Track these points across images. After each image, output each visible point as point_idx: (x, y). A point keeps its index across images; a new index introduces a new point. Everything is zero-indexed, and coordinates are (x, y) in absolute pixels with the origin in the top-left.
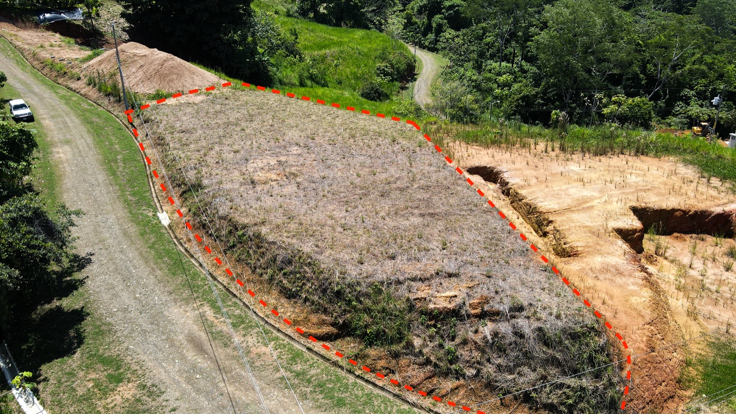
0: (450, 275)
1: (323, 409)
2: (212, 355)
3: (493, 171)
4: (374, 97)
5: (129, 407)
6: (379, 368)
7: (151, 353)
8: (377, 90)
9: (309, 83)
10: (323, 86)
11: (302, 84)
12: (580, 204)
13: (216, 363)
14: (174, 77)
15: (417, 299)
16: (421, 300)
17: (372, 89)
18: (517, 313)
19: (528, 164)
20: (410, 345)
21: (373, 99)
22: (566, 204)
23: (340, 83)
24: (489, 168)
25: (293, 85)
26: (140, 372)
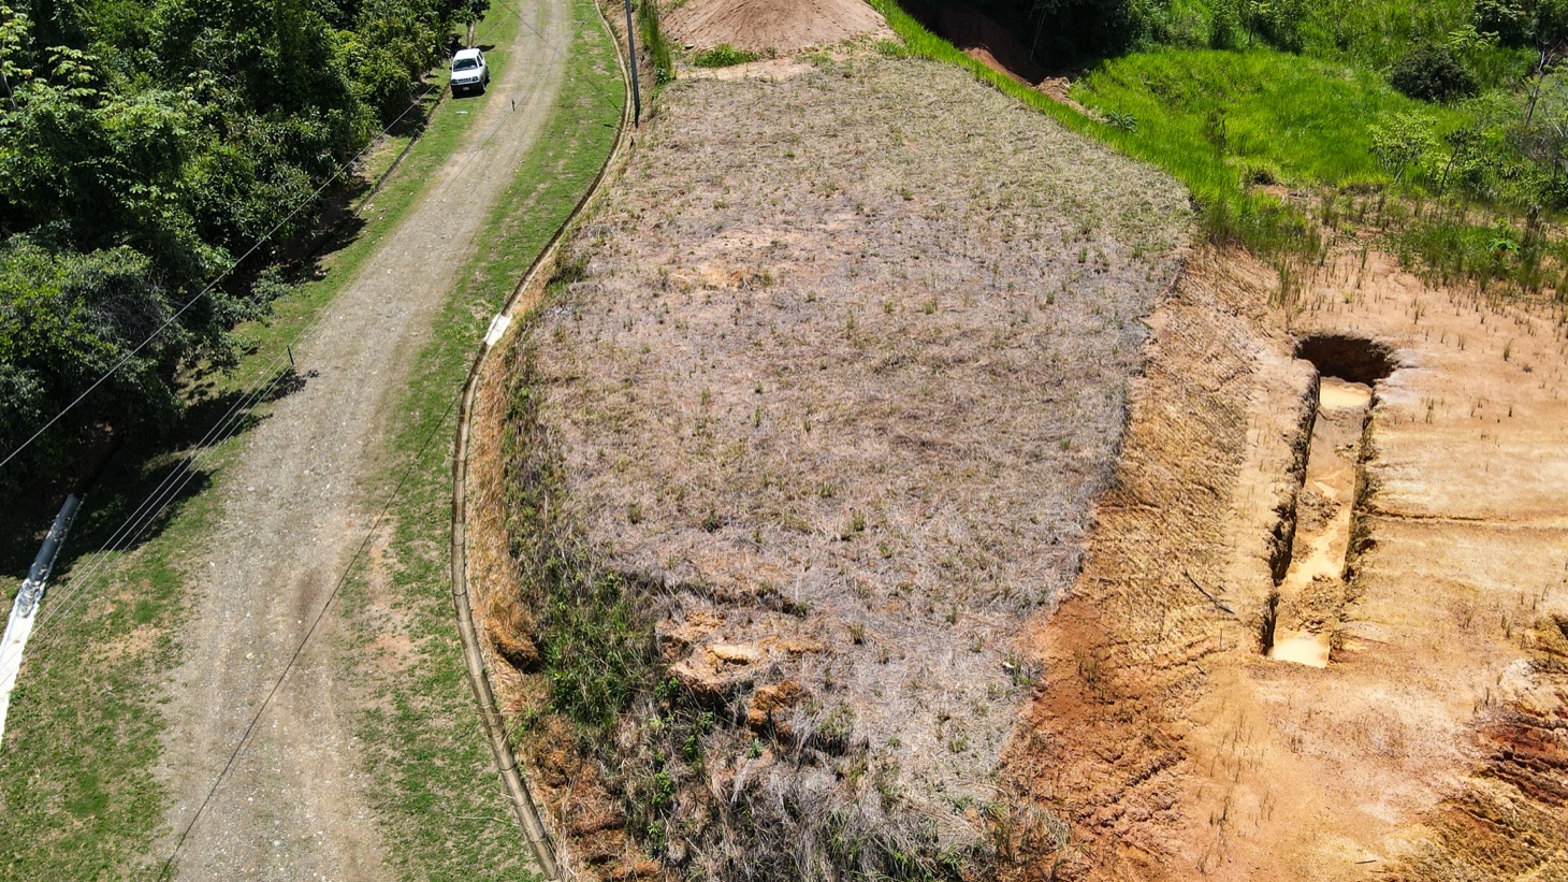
0: (788, 608)
1: (376, 803)
2: (309, 625)
3: (1383, 356)
4: (1427, 87)
5: (118, 669)
6: (550, 764)
7: (227, 587)
8: (1442, 68)
9: (1243, 37)
10: (1284, 48)
11: (1220, 41)
12: (1528, 515)
13: (300, 641)
14: (773, 16)
15: (669, 639)
16: (674, 645)
17: (1429, 63)
18: (821, 755)
19: (1506, 356)
20: (608, 738)
21: (1422, 95)
22: (1479, 503)
23: (1343, 44)
24: (1376, 346)
25: (1192, 44)
26: (183, 615)
